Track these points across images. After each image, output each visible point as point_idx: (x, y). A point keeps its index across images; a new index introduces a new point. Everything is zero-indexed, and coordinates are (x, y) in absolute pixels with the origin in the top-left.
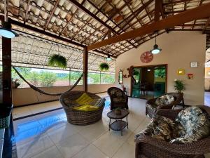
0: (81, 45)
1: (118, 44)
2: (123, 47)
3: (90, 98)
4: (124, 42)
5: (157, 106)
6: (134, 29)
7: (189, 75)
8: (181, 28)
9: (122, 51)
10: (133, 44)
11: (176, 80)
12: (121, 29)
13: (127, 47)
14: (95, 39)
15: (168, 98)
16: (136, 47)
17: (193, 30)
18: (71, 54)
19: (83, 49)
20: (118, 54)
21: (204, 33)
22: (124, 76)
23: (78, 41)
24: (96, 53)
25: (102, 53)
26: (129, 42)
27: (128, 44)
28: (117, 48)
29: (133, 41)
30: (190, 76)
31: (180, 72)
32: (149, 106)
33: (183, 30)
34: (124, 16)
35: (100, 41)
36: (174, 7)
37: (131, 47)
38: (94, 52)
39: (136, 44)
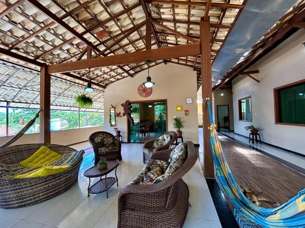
0: (34, 62)
1: (105, 69)
2: (113, 74)
3: (53, 153)
4: (114, 67)
5: (154, 148)
6: (127, 52)
7: (186, 111)
8: (177, 61)
9: (113, 79)
10: (127, 72)
11: (175, 117)
12: (108, 48)
13: (119, 74)
14: (64, 55)
15: (165, 138)
16: (132, 76)
17: (186, 65)
18: (10, 76)
19: (39, 68)
20: (107, 82)
21: (195, 70)
22: (118, 115)
23: (27, 53)
24: (69, 78)
25: (80, 78)
26: (121, 68)
27: (120, 71)
28: (104, 73)
29: (126, 68)
30: (187, 113)
31: (179, 109)
32: (146, 151)
33: (178, 63)
34: (111, 32)
35: (74, 60)
36: (168, 38)
37: (125, 74)
38: (65, 77)
39: (132, 72)
